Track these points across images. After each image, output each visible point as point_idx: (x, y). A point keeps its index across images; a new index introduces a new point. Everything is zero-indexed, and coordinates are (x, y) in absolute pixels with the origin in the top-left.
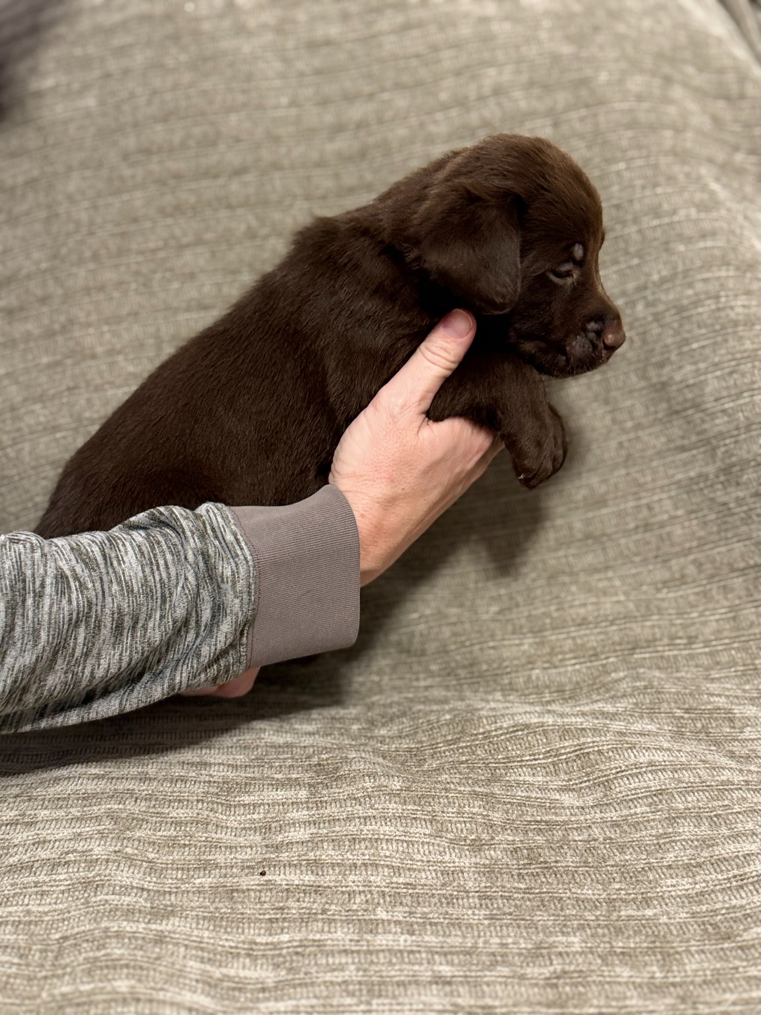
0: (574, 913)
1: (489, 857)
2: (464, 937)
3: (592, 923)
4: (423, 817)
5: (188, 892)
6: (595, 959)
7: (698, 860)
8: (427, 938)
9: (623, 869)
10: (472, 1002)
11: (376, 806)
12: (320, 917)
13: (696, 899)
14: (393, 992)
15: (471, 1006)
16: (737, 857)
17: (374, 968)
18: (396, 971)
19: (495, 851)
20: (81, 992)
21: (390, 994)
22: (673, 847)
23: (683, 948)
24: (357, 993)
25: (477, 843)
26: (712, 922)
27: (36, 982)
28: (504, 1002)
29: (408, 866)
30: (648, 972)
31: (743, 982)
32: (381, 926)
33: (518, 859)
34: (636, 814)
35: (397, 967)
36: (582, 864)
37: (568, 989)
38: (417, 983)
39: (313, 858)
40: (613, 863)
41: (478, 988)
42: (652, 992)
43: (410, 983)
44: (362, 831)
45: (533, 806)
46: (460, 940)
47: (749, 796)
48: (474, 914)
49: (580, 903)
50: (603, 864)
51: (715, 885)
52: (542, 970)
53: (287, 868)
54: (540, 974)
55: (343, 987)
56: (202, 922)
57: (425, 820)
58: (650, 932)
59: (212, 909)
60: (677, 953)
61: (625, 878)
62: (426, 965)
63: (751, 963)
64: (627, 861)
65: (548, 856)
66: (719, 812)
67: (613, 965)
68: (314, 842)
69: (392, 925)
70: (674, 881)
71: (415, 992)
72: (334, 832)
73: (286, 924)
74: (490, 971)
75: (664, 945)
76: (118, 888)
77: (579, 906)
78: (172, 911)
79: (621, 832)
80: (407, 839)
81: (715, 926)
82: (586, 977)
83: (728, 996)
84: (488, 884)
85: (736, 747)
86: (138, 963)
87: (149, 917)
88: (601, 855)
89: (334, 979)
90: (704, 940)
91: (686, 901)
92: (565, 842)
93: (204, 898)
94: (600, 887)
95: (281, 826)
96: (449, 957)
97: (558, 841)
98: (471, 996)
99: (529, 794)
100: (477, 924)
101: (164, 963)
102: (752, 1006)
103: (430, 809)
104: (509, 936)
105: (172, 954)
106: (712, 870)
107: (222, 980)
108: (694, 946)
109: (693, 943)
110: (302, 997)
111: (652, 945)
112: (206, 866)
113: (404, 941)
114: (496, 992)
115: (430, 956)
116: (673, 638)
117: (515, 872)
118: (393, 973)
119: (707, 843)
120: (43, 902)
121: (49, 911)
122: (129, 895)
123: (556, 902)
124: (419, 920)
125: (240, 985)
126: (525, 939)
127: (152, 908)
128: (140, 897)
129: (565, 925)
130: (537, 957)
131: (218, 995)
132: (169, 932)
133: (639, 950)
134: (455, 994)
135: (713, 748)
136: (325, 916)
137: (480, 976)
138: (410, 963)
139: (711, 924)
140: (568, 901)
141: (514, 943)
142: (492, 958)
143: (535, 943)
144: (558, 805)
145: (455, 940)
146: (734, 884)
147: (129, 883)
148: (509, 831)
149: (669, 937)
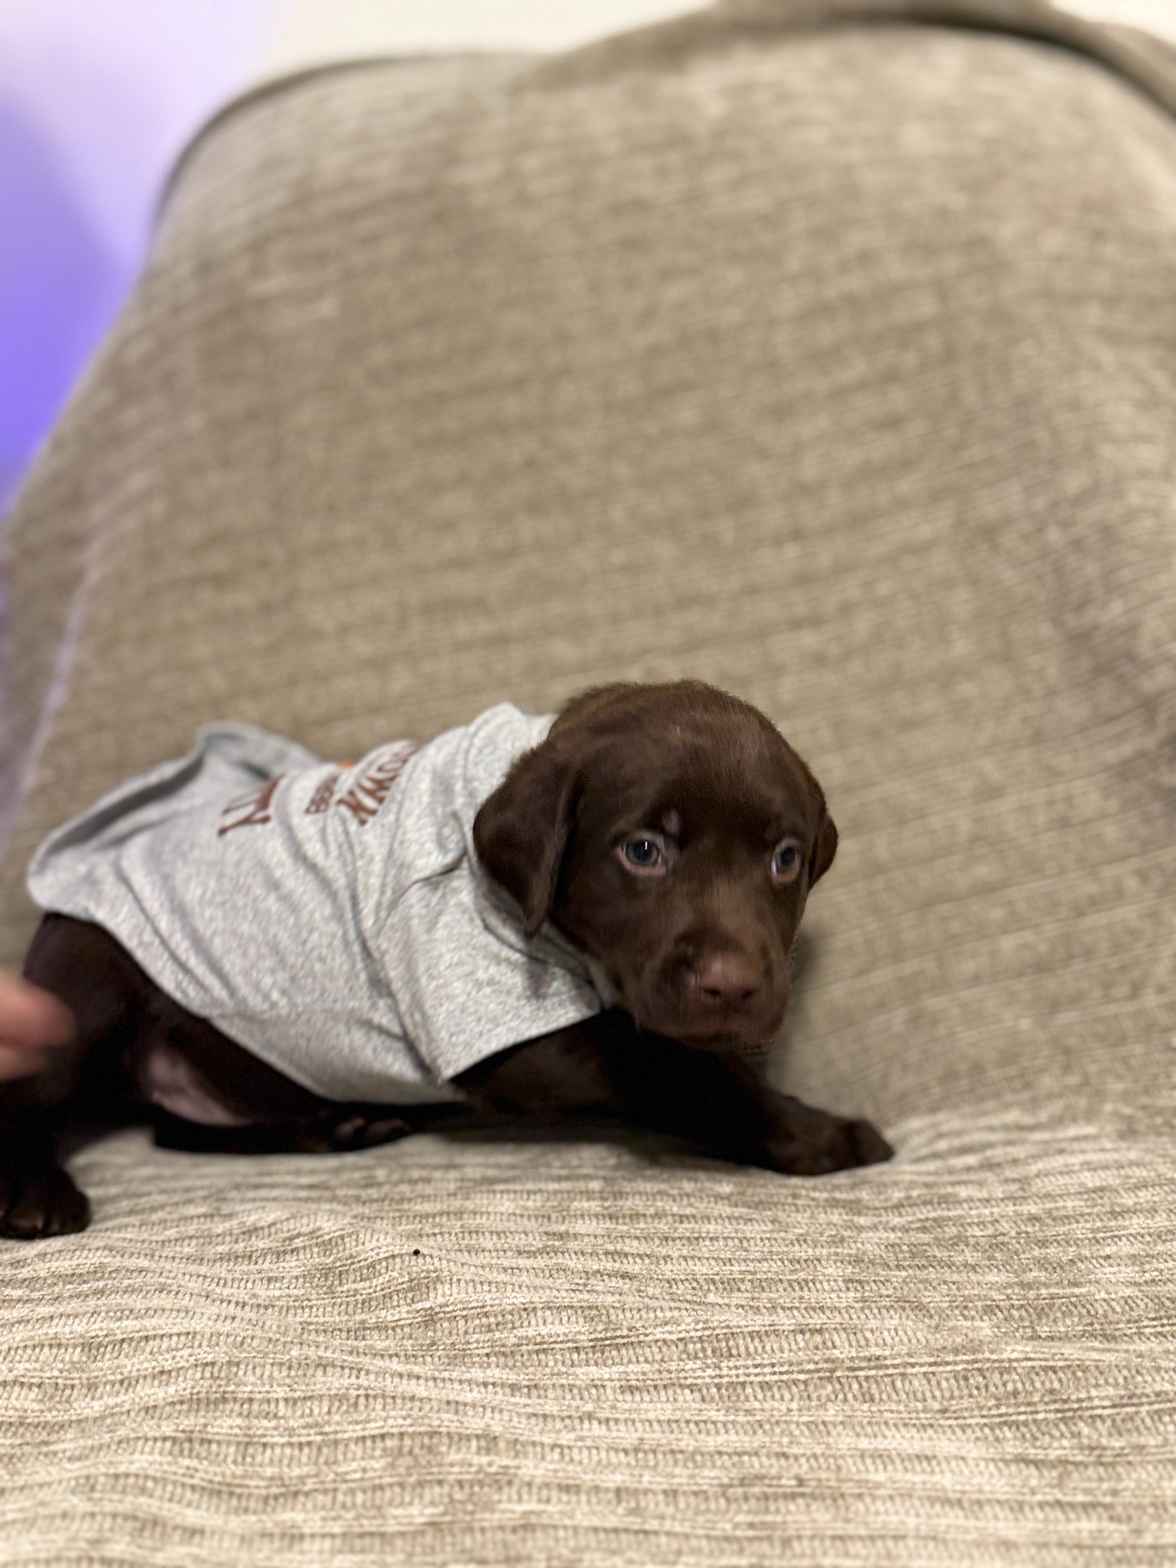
3: (1002, 1304)
58: (1084, 1311)
70: (1115, 1269)
116: (1107, 987)
149: (1112, 1317)
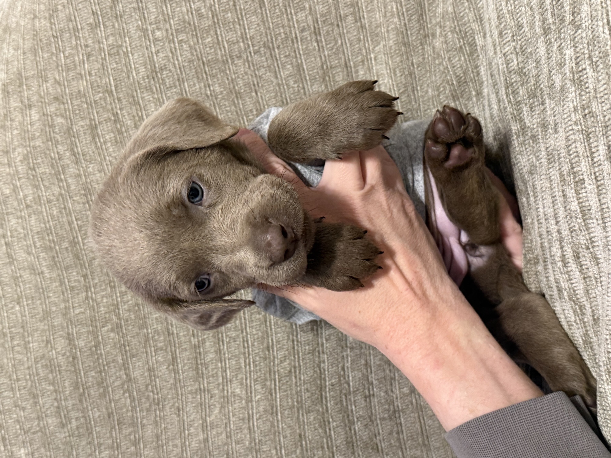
92: (521, 72)
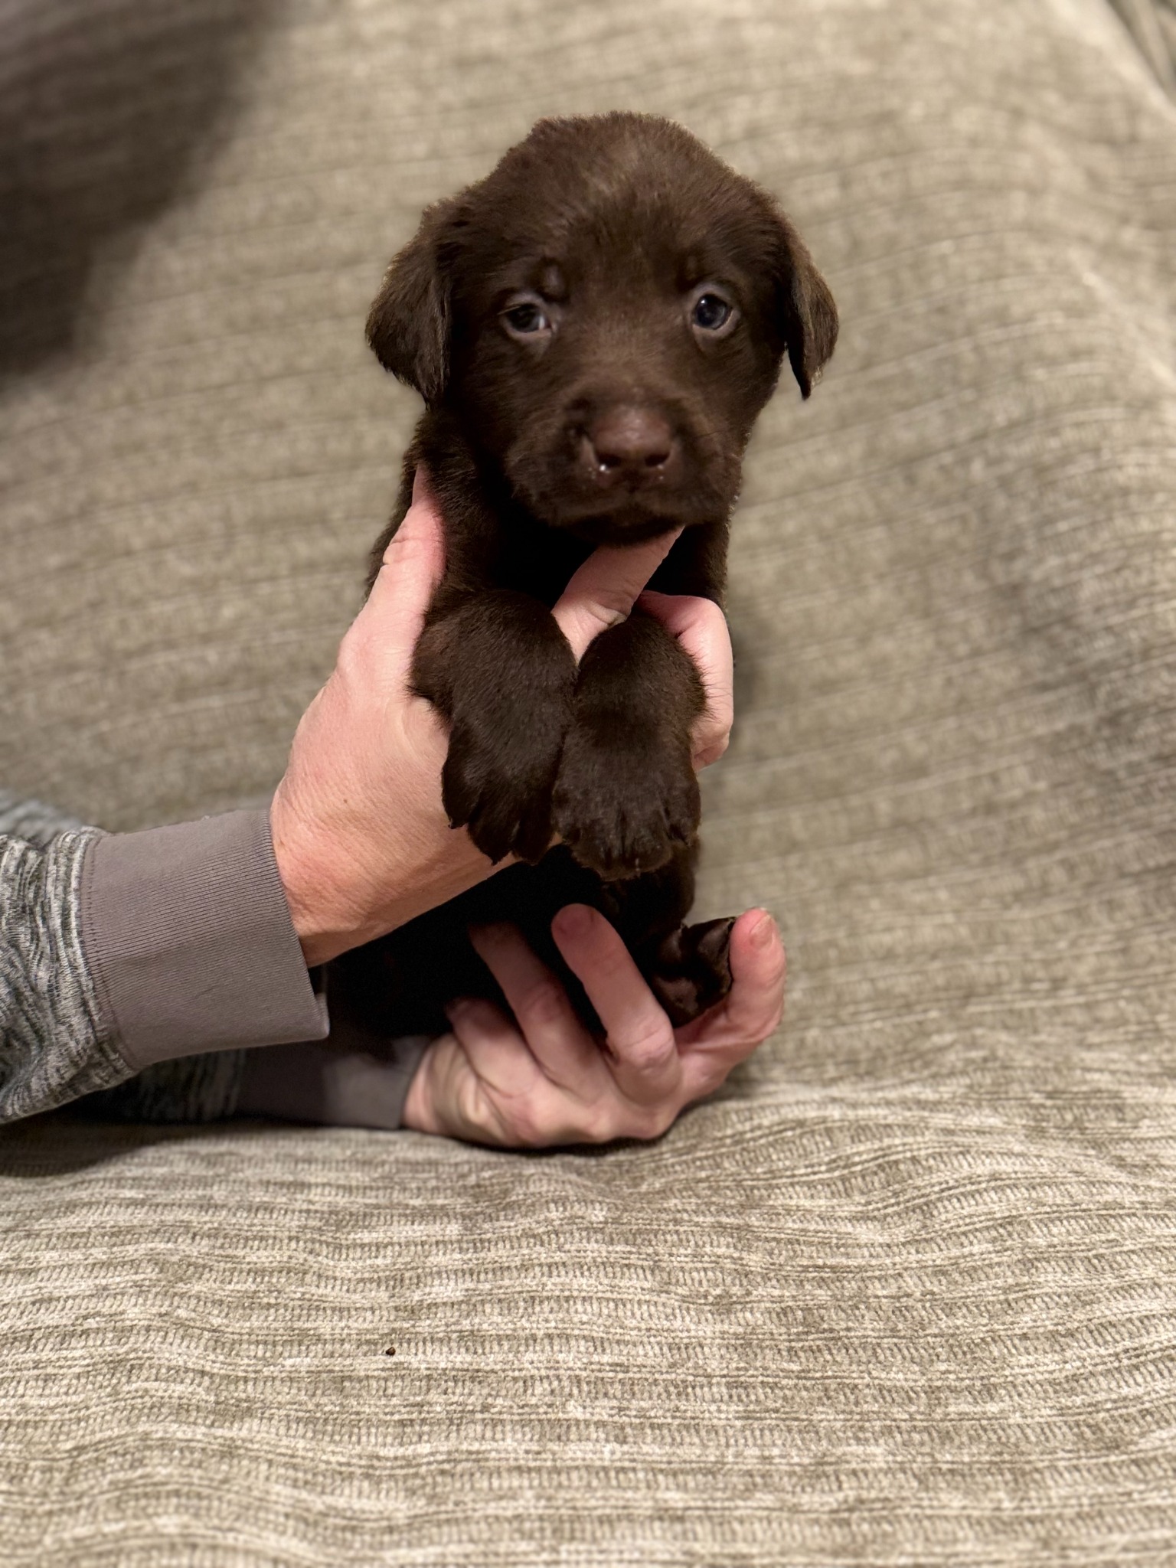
0: (876, 1408)
1: (742, 1322)
2: (704, 1446)
3: (903, 1424)
4: (640, 1263)
5: (274, 1379)
6: (908, 1481)
7: (1069, 1325)
8: (645, 1449)
9: (953, 1342)
10: (717, 1549)
11: (567, 1247)
12: (479, 1416)
13: (1066, 1386)
14: (593, 1533)
15: (714, 1556)
16: (1130, 1320)
17: (562, 1494)
18: (597, 1499)
19: (751, 1312)
20: (104, 1535)
21: (588, 1535)
22: (1029, 1305)
23: (1046, 1463)
24: (537, 1535)
25: (724, 1301)
26: (1091, 1422)
27: (34, 1520)
28: (767, 1547)
29: (617, 1337)
30: (991, 1500)
31: (1139, 1516)
32: (574, 1429)
33: (788, 1326)
34: (972, 1255)
35: (599, 1494)
36: (888, 1333)
37: (865, 1527)
38: (630, 1519)
39: (468, 1328)
40: (937, 1331)
41: (726, 1527)
42: (996, 1532)
43: (619, 1518)
44: (544, 1285)
45: (811, 1244)
46: (698, 1452)
47: (1148, 1225)
48: (719, 1411)
49: (885, 1393)
50: (921, 1333)
51: (1096, 1365)
52: (828, 1498)
53: (429, 1344)
54: (822, 1505)
55: (515, 1525)
56: (294, 1426)
57: (642, 1267)
58: (994, 1438)
59: (311, 1407)
60: (1037, 1470)
61: (955, 1355)
62: (643, 1491)
63: (1152, 1485)
64: (958, 1328)
65: (837, 1321)
66: (1102, 1251)
67: (936, 1489)
68: (470, 1304)
69: (592, 1428)
70: (1032, 1359)
71: (628, 1533)
72: (501, 1288)
73: (426, 1428)
74: (745, 1500)
75: (1016, 1457)
76: (164, 1371)
77: (884, 1398)
78: (249, 1408)
79: (949, 1283)
80: (615, 1296)
81: (1095, 1428)
82: (894, 1508)
83: (1116, 1537)
84: (742, 1365)
85: (1127, 1151)
86: (194, 1488)
87: (212, 1417)
88: (918, 1318)
89: (500, 1512)
90: (1078, 1451)
91: (1050, 1390)
92: (861, 1298)
93: (299, 1390)
94: (917, 1368)
95: (418, 1277)
96: (681, 1478)
97: (850, 1298)
98: (714, 1539)
99: (805, 1225)
100: (724, 1427)
101: (236, 1488)
102: (1153, 1554)
103: (650, 1250)
104: (774, 1445)
105: (248, 1473)
106: (1091, 1341)
107: (325, 1515)
108: (1063, 1459)
109: (1061, 1454)
110: (450, 1542)
111: (997, 1459)
112: (302, 1339)
113: (609, 1452)
114: (754, 1534)
115: (650, 1476)
116: (1028, 980)
117: (783, 1346)
118: (593, 1503)
119: (1082, 1299)
120: (47, 1392)
121: (56, 1407)
122: (182, 1382)
123: (848, 1391)
124: (634, 1420)
125: (354, 1523)
126: (799, 1449)
127: (217, 1403)
128: (199, 1385)
129: (862, 1429)
130: (818, 1477)
131: (319, 1539)
132: (244, 1441)
133: (978, 1466)
134: (690, 1535)
135: (1092, 1152)
136: (486, 1415)
137: (729, 1509)
138: (619, 1487)
139: (1089, 1426)
140: (867, 1391)
141: (782, 1456)
142: (749, 1479)
143: (815, 1456)
144: (850, 1241)
145: (691, 1451)
146: (1125, 1362)
147: (181, 1363)
148: (774, 1282)
149: (1024, 1446)
